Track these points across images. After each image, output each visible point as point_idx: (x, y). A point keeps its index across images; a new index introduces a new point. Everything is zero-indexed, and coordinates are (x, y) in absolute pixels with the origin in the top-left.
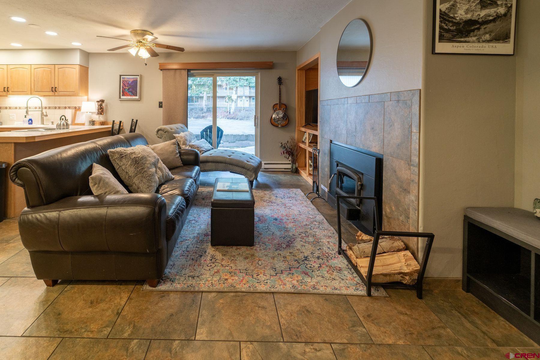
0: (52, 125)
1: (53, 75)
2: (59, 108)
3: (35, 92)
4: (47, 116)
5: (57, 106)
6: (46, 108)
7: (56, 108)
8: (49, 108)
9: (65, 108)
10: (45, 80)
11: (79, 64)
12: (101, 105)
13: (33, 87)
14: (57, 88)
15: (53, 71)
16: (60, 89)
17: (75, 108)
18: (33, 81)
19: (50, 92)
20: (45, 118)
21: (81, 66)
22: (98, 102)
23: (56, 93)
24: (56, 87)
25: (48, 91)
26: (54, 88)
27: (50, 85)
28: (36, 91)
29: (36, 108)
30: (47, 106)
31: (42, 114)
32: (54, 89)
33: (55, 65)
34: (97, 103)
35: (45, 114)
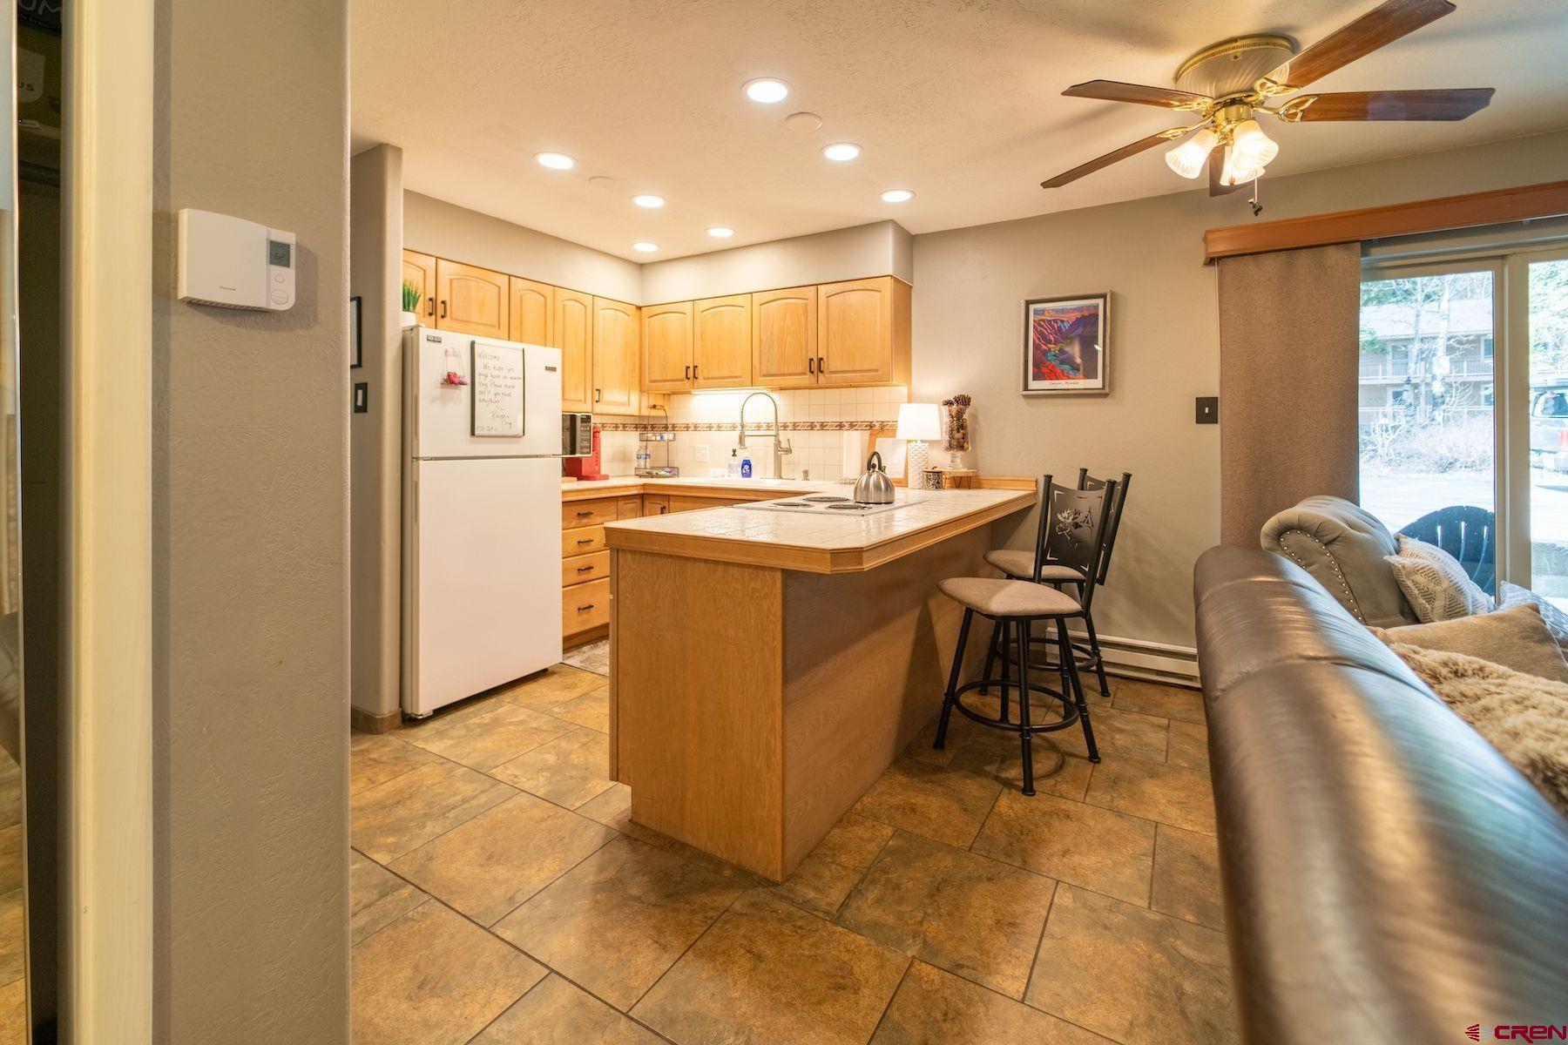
0: (805, 481)
1: (812, 318)
2: (823, 426)
3: (764, 376)
4: (789, 451)
5: (817, 419)
6: (785, 427)
7: (812, 426)
8: (795, 427)
9: (841, 426)
10: (789, 339)
11: (891, 273)
12: (960, 415)
13: (756, 361)
14: (825, 359)
15: (812, 308)
16: (833, 363)
17: (871, 426)
18: (758, 345)
19: (805, 374)
20: (784, 458)
21: (896, 280)
22: (949, 403)
23: (821, 376)
24: (822, 359)
25: (797, 372)
26: (815, 359)
27: (804, 352)
28: (764, 373)
29: (759, 427)
30: (789, 420)
31: (778, 444)
32: (814, 366)
33: (817, 285)
34: (945, 409)
35: (784, 445)
